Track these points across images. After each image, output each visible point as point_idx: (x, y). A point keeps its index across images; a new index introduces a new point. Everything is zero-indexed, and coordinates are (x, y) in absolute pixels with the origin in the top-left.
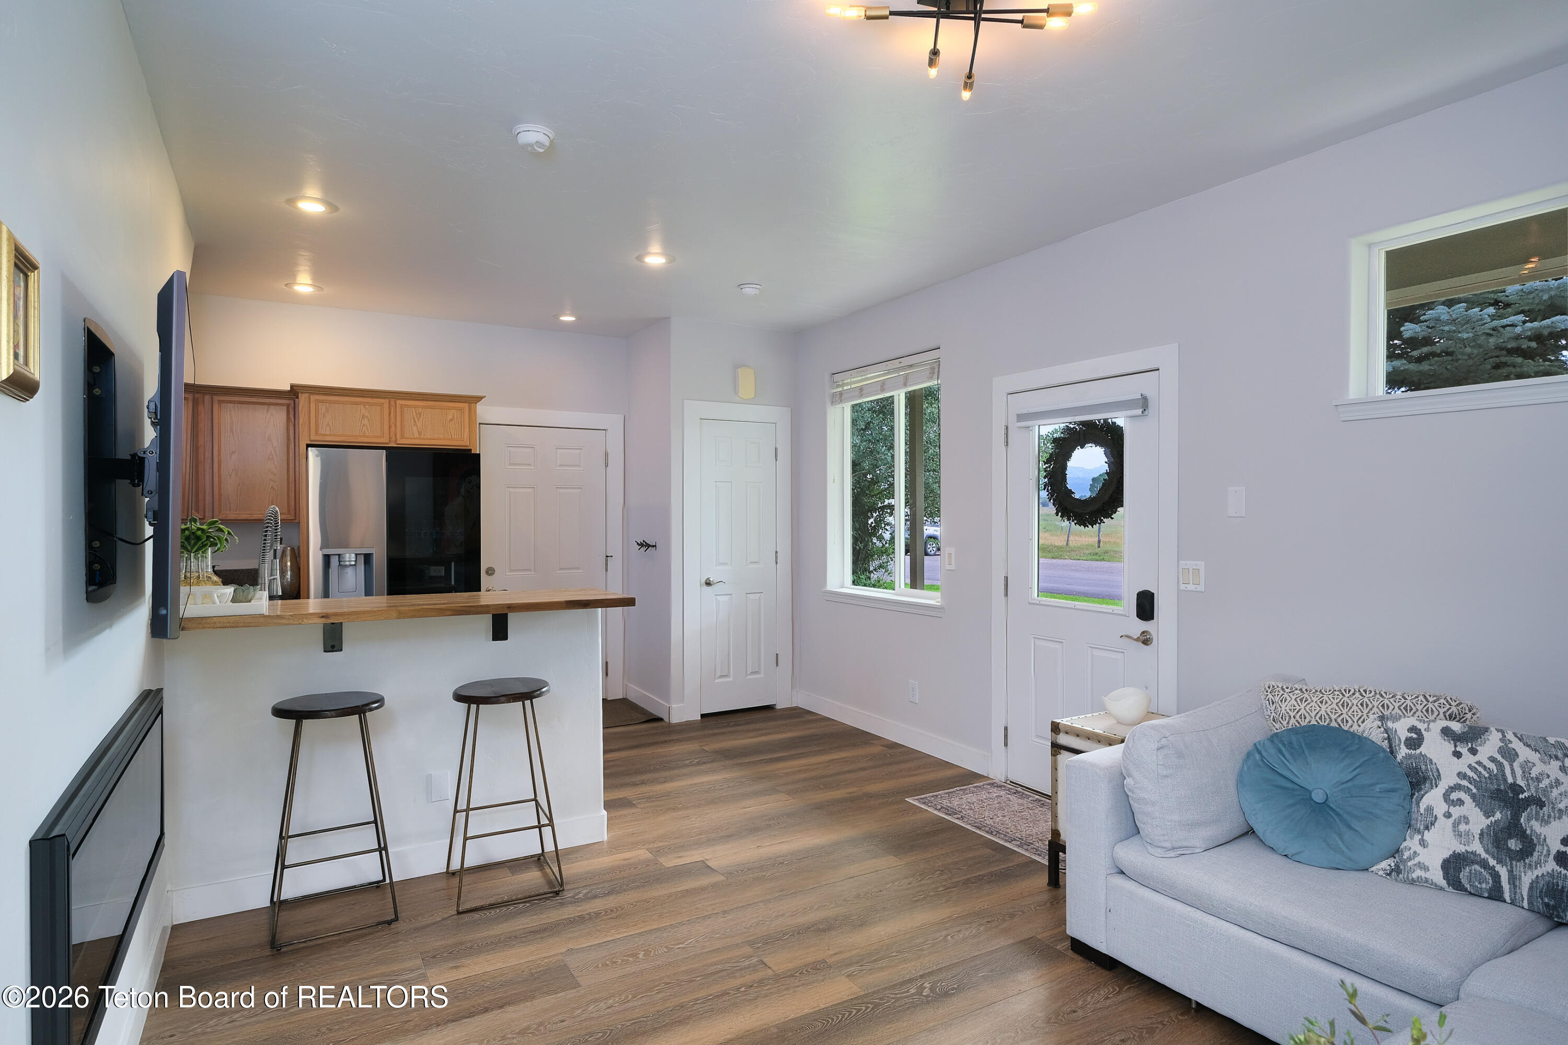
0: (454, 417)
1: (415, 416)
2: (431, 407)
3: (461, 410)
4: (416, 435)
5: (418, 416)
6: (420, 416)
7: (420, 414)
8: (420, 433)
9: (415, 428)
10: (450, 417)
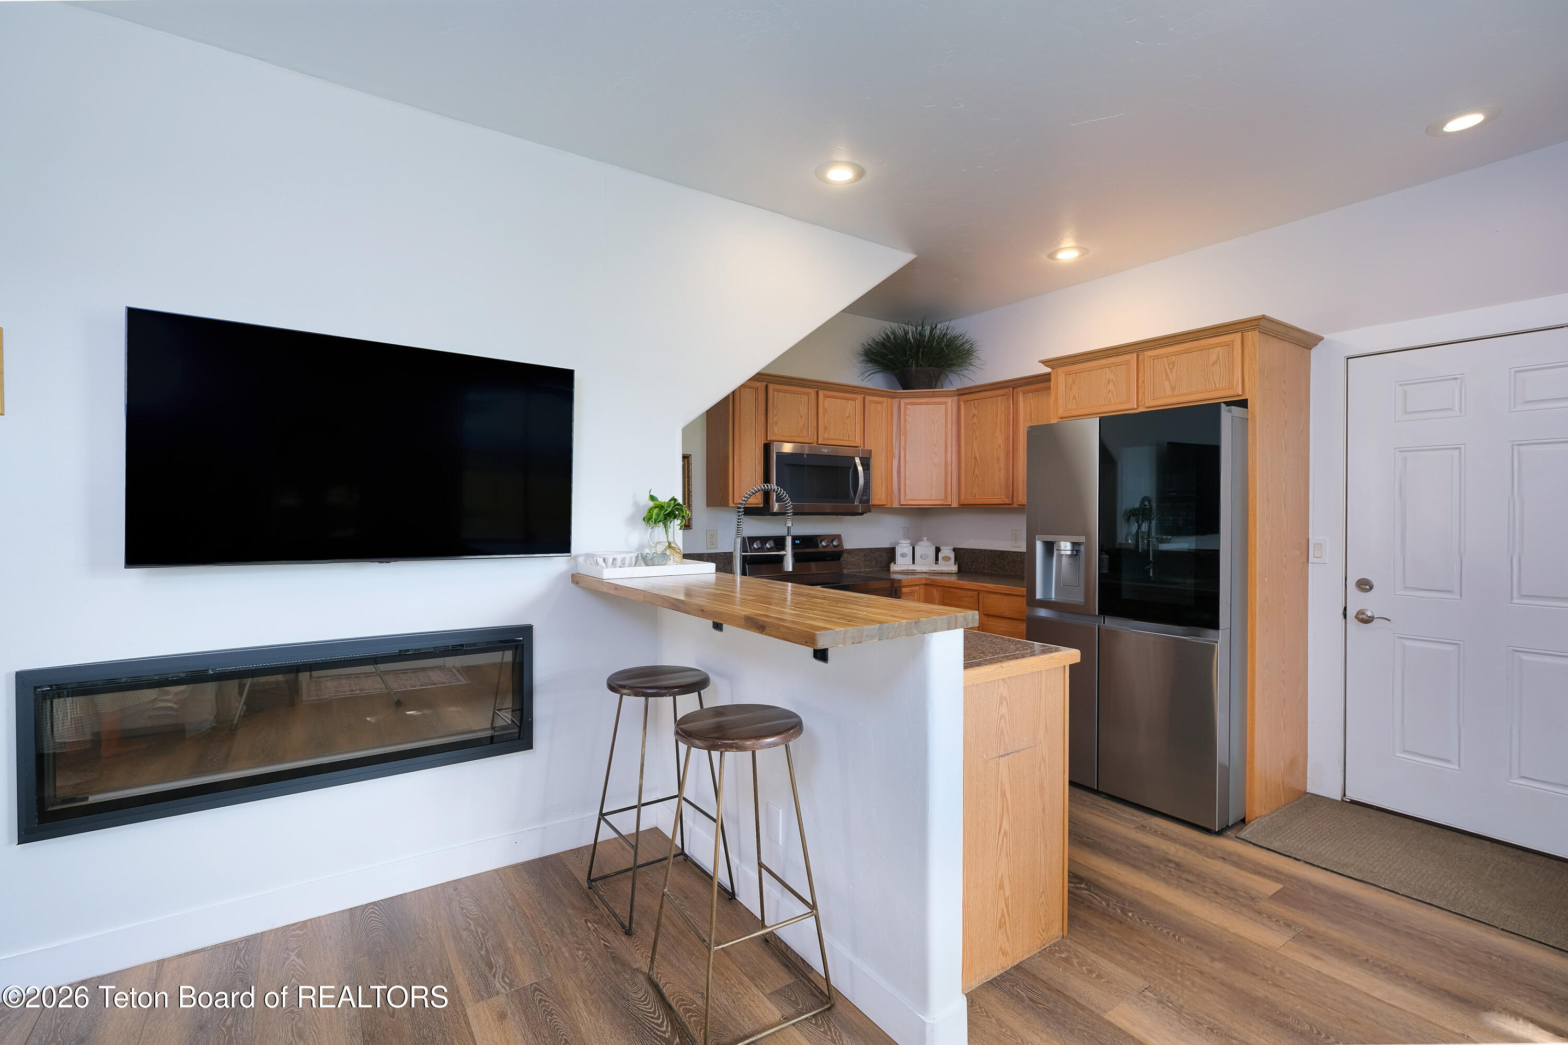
0: (1218, 358)
1: (1167, 367)
2: (1186, 352)
3: (1228, 345)
4: (1169, 392)
5: (1171, 367)
6: (1174, 366)
7: (1174, 363)
8: (1173, 388)
9: (1167, 383)
10: (1213, 358)
